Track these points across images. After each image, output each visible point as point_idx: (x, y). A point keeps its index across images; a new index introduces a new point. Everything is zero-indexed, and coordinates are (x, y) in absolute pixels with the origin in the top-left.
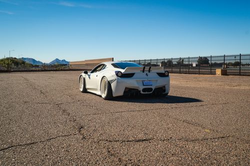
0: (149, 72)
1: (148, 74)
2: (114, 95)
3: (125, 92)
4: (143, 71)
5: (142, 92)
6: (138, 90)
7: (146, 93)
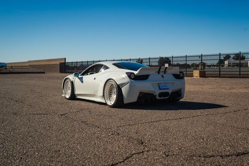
0: (165, 73)
1: (164, 75)
2: (125, 102)
3: (139, 98)
4: (159, 72)
5: (158, 97)
6: (153, 95)
7: (162, 98)
